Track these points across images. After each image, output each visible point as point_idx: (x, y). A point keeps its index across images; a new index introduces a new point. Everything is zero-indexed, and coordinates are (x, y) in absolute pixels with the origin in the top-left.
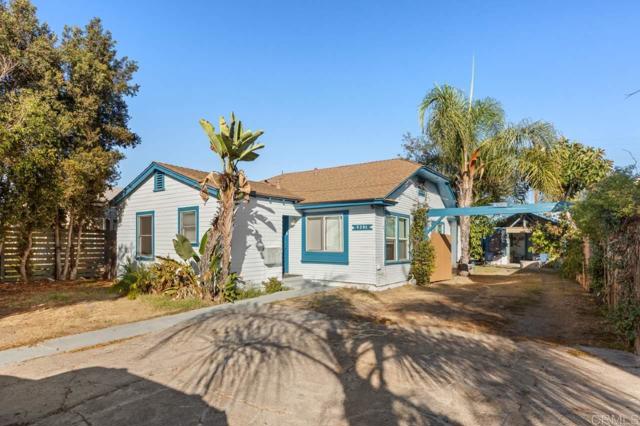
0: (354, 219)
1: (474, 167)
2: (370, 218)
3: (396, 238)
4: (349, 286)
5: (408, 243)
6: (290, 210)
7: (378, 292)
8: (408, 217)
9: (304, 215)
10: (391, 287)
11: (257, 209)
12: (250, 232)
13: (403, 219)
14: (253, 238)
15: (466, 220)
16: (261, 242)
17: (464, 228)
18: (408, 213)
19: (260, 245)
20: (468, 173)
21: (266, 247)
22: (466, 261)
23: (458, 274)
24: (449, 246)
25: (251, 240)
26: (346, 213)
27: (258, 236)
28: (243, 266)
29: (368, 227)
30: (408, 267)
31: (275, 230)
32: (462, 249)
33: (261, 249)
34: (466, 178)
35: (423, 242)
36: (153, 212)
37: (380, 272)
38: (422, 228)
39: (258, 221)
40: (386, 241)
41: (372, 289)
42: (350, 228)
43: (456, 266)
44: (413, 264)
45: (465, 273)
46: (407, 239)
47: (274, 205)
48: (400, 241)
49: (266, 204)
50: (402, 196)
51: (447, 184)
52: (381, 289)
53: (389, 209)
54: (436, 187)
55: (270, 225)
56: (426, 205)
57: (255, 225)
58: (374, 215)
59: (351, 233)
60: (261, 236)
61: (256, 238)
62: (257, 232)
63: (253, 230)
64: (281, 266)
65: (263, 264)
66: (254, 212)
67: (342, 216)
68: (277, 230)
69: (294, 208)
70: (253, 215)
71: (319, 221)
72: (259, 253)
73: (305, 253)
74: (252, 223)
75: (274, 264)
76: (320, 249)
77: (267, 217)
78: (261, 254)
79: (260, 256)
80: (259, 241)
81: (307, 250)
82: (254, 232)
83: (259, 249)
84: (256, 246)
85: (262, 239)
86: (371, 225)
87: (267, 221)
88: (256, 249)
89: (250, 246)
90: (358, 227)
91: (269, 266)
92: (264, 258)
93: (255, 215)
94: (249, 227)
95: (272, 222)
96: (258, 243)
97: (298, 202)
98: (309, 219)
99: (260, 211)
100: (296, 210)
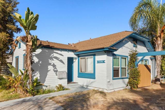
0: (98, 58)
1: (163, 33)
2: (104, 57)
3: (120, 67)
4: (96, 89)
5: (127, 69)
6: (72, 55)
7: (108, 93)
8: (127, 57)
9: (79, 57)
10: (115, 90)
12: (50, 64)
13: (124, 57)
14: (52, 67)
15: (159, 58)
16: (56, 68)
17: (158, 62)
18: (127, 55)
19: (55, 69)
20: (160, 36)
21: (58, 71)
22: (159, 77)
23: (155, 83)
24: (150, 70)
25: (50, 68)
26: (94, 55)
27: (54, 66)
28: (46, 79)
29: (103, 62)
30: (127, 80)
31: (64, 63)
32: (157, 72)
33: (56, 71)
34: (159, 39)
35: (135, 69)
36: (18, 56)
37: (110, 83)
38: (134, 62)
39: (54, 59)
40: (113, 68)
41: (105, 91)
42: (96, 62)
43: (154, 79)
44: (130, 79)
45: (159, 83)
46: (127, 67)
47: (63, 53)
48: (122, 68)
49: (59, 52)
50: (123, 47)
51: (149, 42)
52: (109, 91)
53: (115, 53)
54: (143, 43)
56: (136, 51)
57: (53, 61)
58: (106, 56)
59: (97, 64)
61: (54, 67)
62: (54, 64)
63: (51, 63)
64: (66, 79)
65: (57, 78)
66: (52, 55)
67: (93, 57)
68: (65, 63)
69: (73, 54)
70: (52, 57)
71: (85, 59)
72: (55, 73)
73: (79, 73)
74: (51, 60)
75: (63, 78)
76: (85, 72)
77: (60, 58)
78: (56, 73)
79: (55, 74)
80: (55, 68)
81: (80, 72)
82: (52, 64)
83: (55, 71)
84: (53, 70)
85: (57, 67)
86: (105, 61)
87: (59, 60)
88: (53, 71)
89: (50, 70)
90: (99, 62)
91: (60, 79)
92: (57, 75)
93: (53, 57)
94: (49, 62)
95: (62, 60)
96: (54, 69)
97: (75, 51)
98: (81, 58)
99: (55, 55)
100: (75, 54)
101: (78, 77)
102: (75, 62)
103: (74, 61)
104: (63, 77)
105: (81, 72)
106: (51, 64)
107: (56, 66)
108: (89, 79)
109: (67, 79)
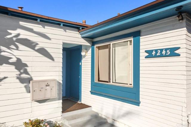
9: (93, 44)
11: (19, 31)
14: (13, 68)
16: (26, 72)
19: (24, 76)
21: (35, 79)
25: (6, 70)
26: (137, 34)
29: (173, 52)
31: (52, 59)
33: (26, 81)
39: (21, 47)
42: (143, 55)
47: (48, 30)
49: (37, 27)
55: (43, 52)
57: (15, 52)
59: (144, 62)
60: (26, 65)
61: (18, 68)
62: (19, 60)
63: (11, 58)
64: (59, 99)
65: (29, 100)
66: (13, 35)
67: (132, 39)
68: (55, 59)
69: (80, 36)
70: (12, 38)
71: (107, 50)
72: (23, 85)
73: (93, 85)
74: (9, 48)
75: (49, 99)
76: (107, 80)
77: (38, 43)
78: (25, 87)
79: (24, 90)
80: (22, 71)
81: (96, 80)
82: (14, 60)
83: (22, 81)
84: (18, 78)
85: (29, 69)
86: (178, 48)
87: (37, 48)
88: (18, 81)
89: (5, 78)
90: (154, 53)
91: (40, 101)
92: (30, 92)
93: (14, 39)
94: (3, 54)
95: (46, 48)
96: (20, 75)
97: (83, 29)
98: (99, 48)
99: (24, 34)
100: (83, 37)
101: (92, 93)
102: (85, 56)
103: (83, 54)
104: (48, 97)
105: (99, 80)
106: (10, 61)
107: (27, 66)
108: (119, 103)
109: (61, 101)
